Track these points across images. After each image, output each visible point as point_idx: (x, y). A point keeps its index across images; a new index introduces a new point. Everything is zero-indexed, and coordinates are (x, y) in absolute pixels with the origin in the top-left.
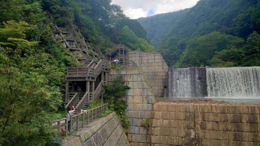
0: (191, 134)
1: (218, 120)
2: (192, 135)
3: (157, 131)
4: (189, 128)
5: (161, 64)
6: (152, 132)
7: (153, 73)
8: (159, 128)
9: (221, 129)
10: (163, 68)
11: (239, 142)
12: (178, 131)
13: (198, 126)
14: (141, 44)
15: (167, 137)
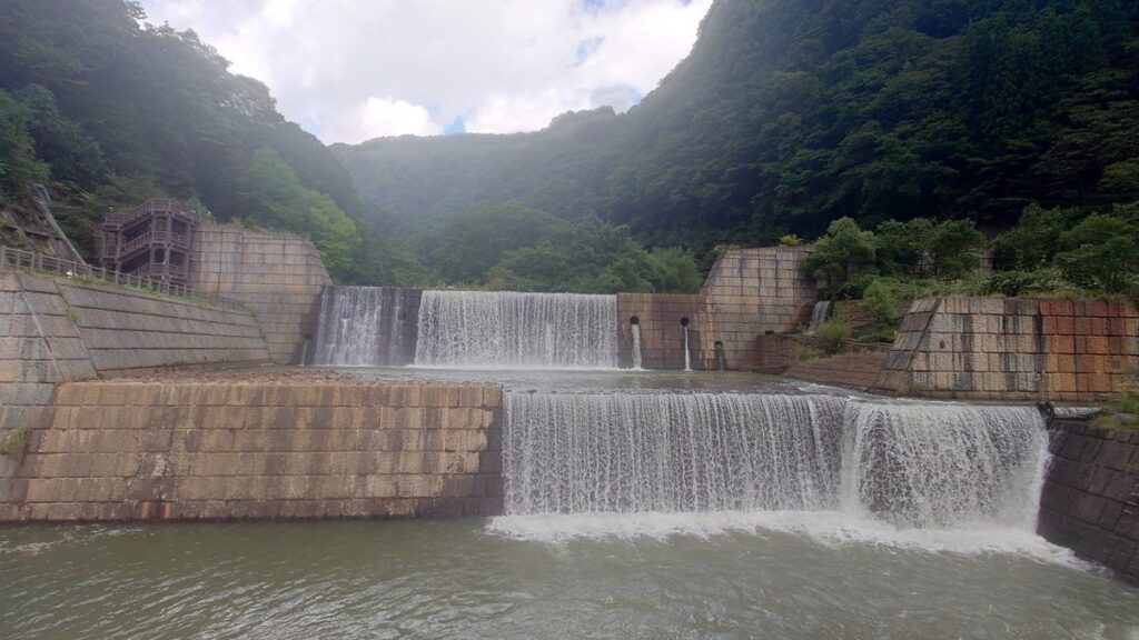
0: (153, 466)
1: (237, 423)
2: (157, 468)
3: (49, 465)
4: (151, 449)
5: (301, 270)
6: (33, 470)
7: (277, 297)
8: (61, 455)
9: (238, 446)
10: (307, 281)
11: (275, 478)
12: (118, 460)
13: (180, 444)
14: (312, 209)
15: (80, 480)
